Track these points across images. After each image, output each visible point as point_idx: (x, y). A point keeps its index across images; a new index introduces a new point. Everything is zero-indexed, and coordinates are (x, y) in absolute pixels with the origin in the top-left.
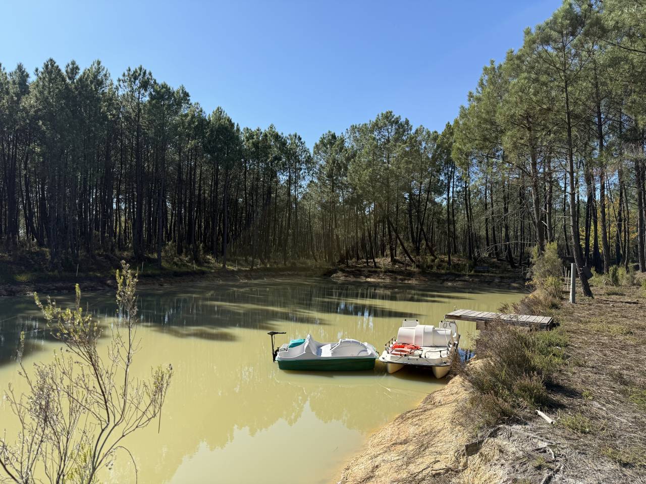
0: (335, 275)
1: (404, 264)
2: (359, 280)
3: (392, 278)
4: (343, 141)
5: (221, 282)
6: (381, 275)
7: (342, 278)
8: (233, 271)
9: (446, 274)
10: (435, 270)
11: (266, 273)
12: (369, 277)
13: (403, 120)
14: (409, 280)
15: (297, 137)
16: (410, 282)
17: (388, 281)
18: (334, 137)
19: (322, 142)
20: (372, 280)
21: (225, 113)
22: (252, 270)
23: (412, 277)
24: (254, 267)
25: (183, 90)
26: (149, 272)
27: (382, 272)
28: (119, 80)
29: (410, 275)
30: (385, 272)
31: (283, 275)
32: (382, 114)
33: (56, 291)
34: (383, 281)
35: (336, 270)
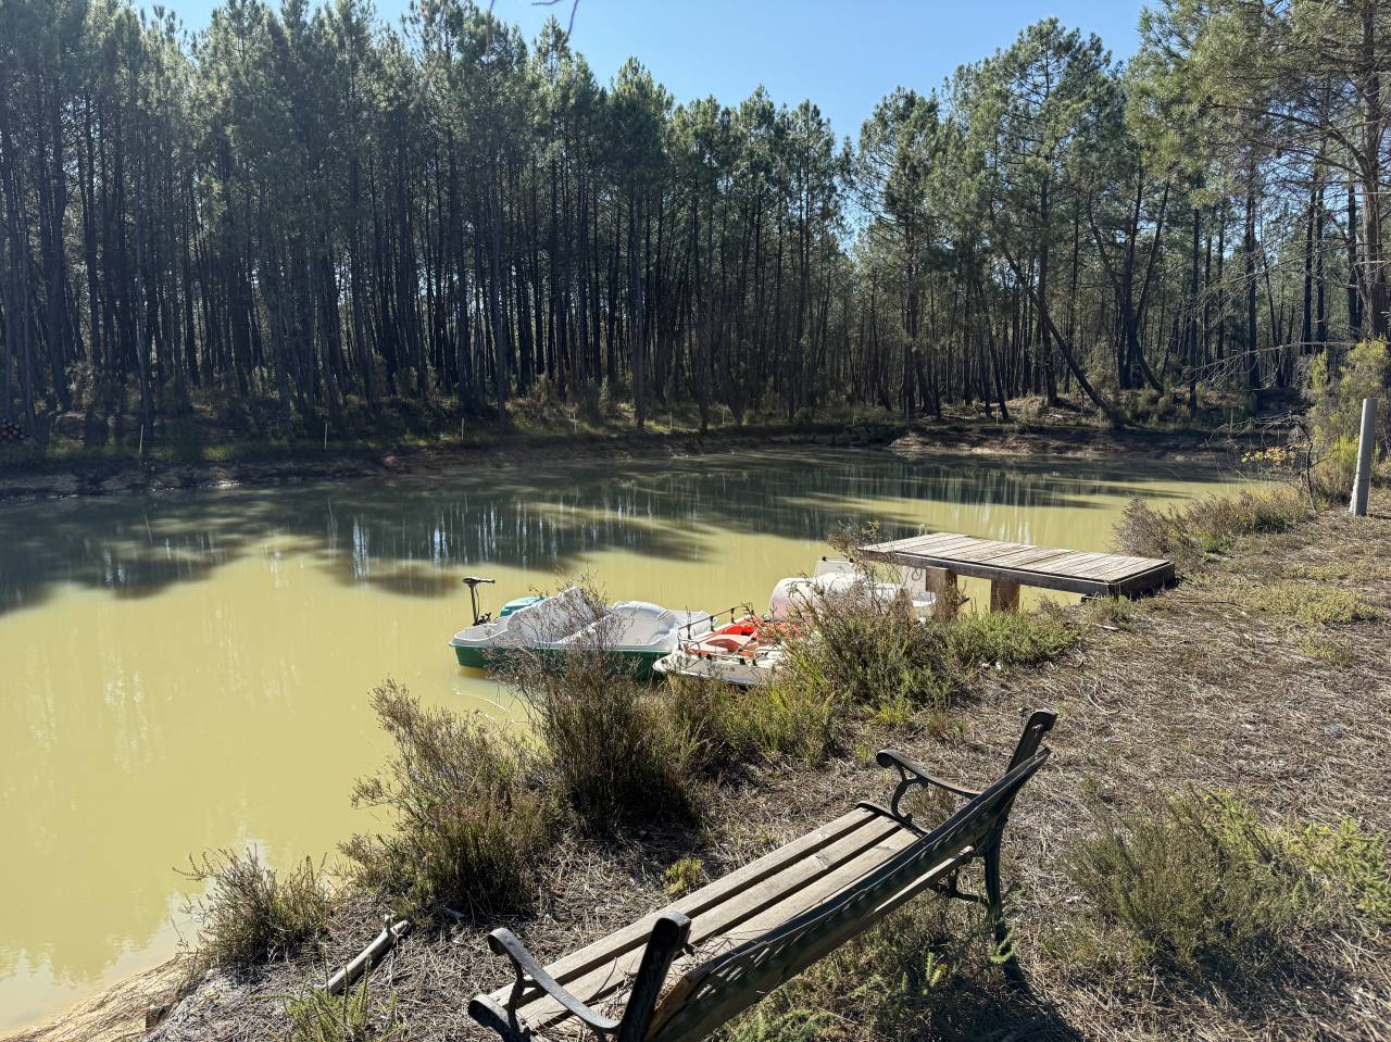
0: (898, 441)
1: (1079, 411)
2: (953, 452)
3: (1035, 446)
4: (933, 108)
5: (629, 460)
6: (1010, 439)
7: (916, 448)
8: (662, 434)
9: (1176, 433)
10: (1152, 423)
11: (738, 440)
12: (978, 445)
13: (1085, 38)
14: (1080, 449)
15: (811, 109)
16: (1079, 455)
17: (1024, 452)
18: (910, 101)
19: (881, 118)
20: (986, 451)
21: (646, 71)
22: (704, 432)
23: (1087, 443)
24: (709, 427)
25: (554, 28)
26: (476, 439)
27: (1013, 431)
28: (404, 20)
29: (1084, 437)
30: (1022, 432)
31: (779, 443)
32: (1030, 29)
33: (276, 479)
34: (1011, 453)
35: (905, 428)
